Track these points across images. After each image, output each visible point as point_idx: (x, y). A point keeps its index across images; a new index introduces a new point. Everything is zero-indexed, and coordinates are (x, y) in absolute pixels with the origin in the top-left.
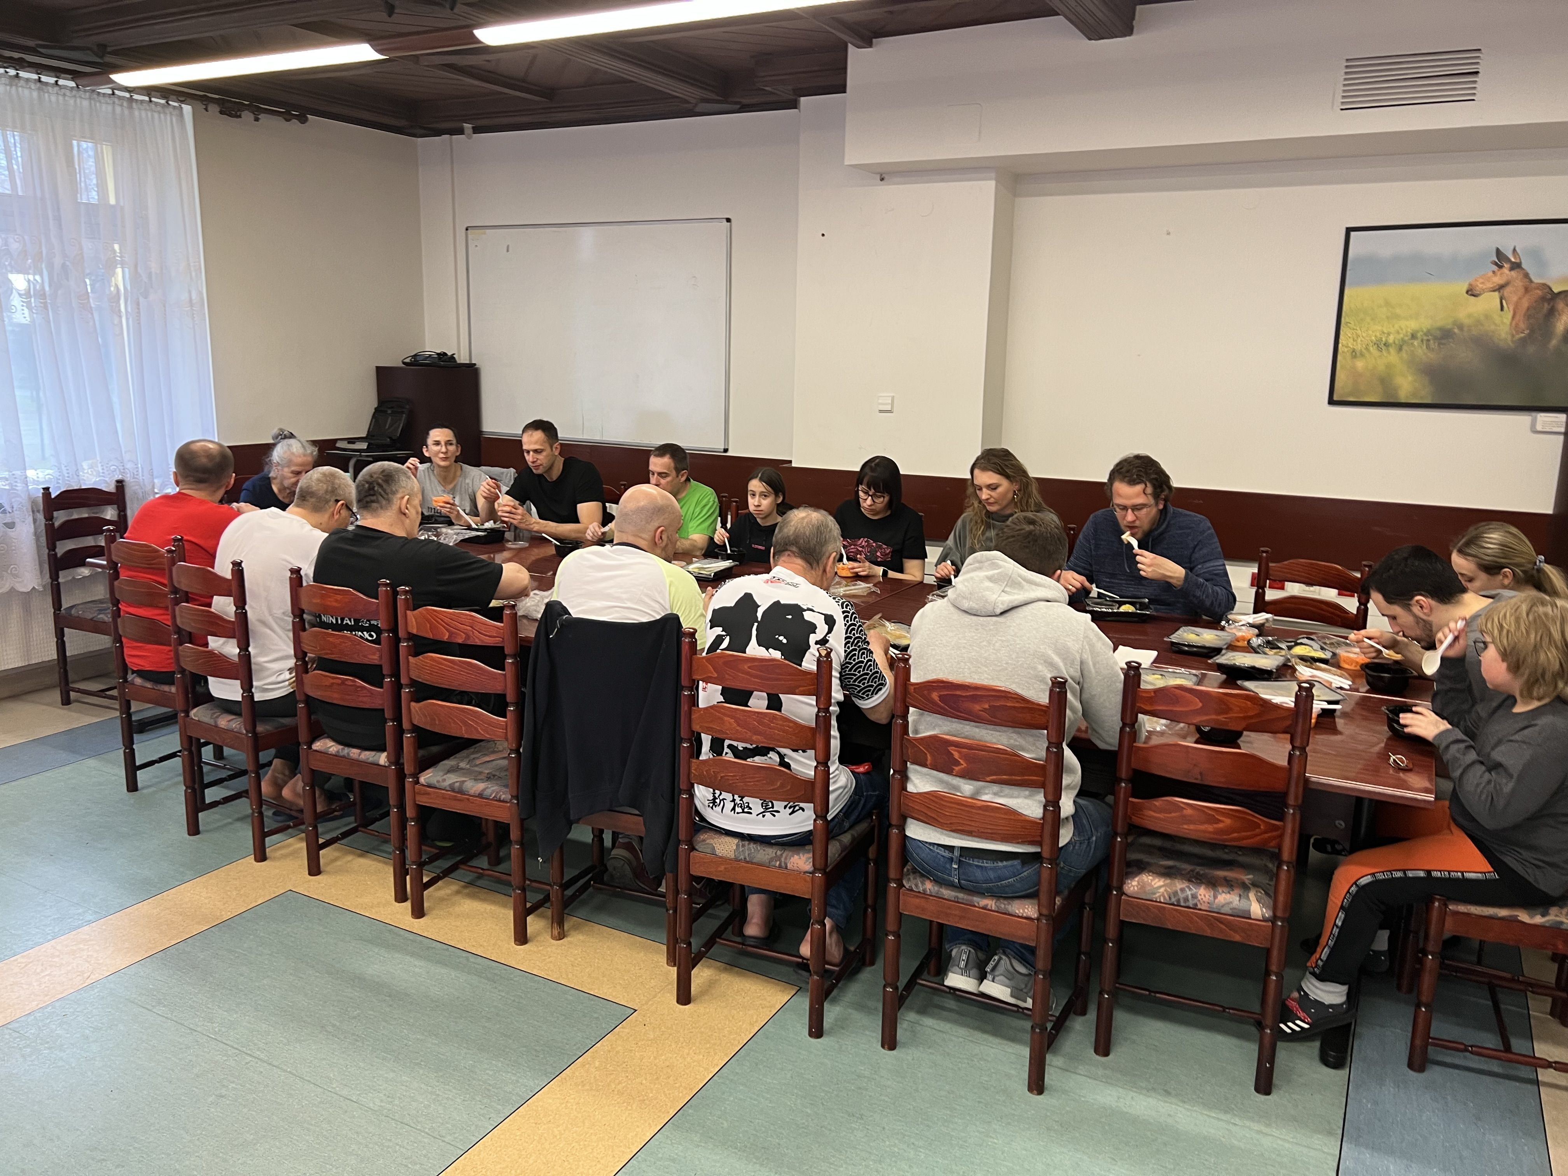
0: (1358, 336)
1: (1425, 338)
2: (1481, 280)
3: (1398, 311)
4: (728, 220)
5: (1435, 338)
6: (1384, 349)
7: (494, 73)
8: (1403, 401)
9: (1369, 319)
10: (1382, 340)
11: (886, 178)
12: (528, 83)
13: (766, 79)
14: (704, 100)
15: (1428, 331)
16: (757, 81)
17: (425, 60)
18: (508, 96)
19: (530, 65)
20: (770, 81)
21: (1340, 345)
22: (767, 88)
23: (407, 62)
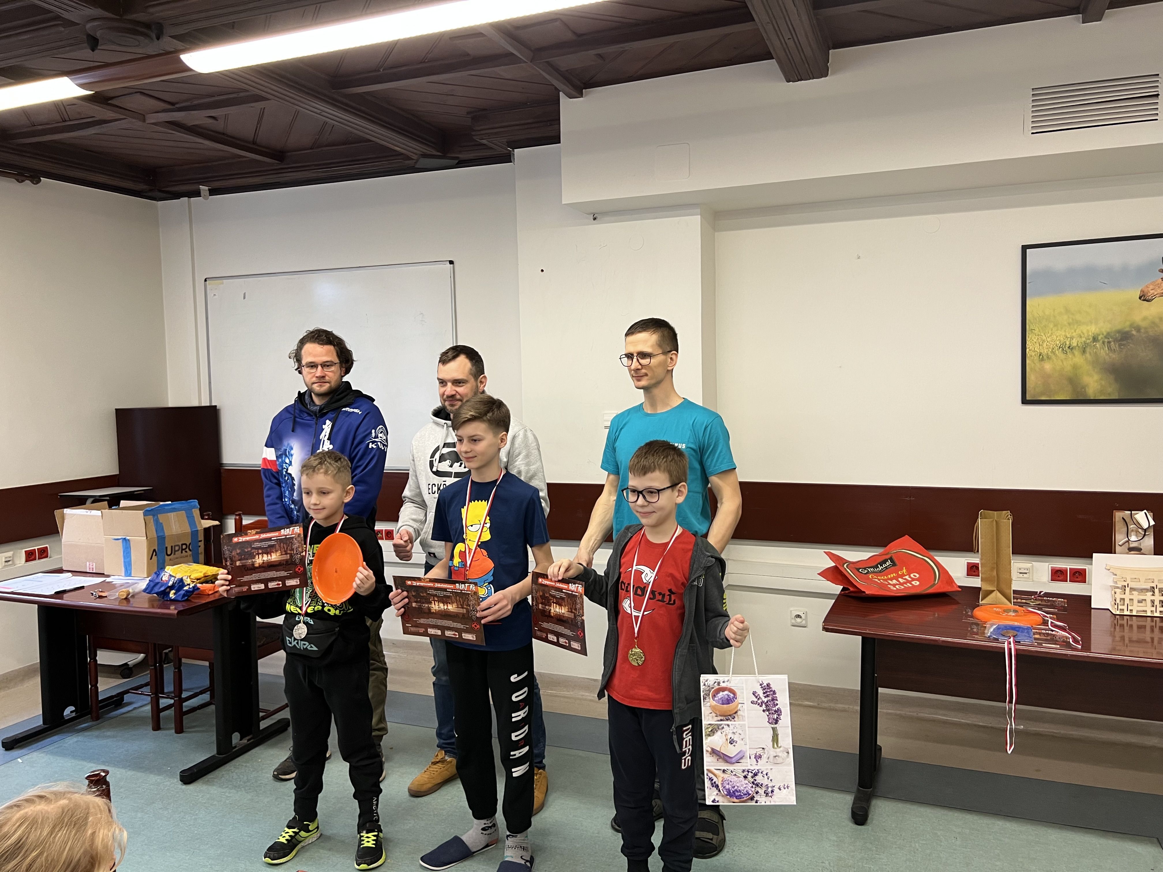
0: (1043, 341)
1: (1106, 340)
2: (1151, 287)
3: (1078, 317)
4: (451, 262)
5: (1115, 340)
6: (1068, 351)
7: (224, 134)
8: (1092, 398)
9: (1051, 326)
10: (1066, 344)
11: (598, 217)
12: (258, 146)
13: (482, 132)
14: (425, 156)
15: (1108, 334)
16: (474, 135)
17: (152, 118)
18: (241, 159)
19: (259, 126)
20: (486, 134)
21: (1027, 350)
22: (484, 142)
23: (134, 120)
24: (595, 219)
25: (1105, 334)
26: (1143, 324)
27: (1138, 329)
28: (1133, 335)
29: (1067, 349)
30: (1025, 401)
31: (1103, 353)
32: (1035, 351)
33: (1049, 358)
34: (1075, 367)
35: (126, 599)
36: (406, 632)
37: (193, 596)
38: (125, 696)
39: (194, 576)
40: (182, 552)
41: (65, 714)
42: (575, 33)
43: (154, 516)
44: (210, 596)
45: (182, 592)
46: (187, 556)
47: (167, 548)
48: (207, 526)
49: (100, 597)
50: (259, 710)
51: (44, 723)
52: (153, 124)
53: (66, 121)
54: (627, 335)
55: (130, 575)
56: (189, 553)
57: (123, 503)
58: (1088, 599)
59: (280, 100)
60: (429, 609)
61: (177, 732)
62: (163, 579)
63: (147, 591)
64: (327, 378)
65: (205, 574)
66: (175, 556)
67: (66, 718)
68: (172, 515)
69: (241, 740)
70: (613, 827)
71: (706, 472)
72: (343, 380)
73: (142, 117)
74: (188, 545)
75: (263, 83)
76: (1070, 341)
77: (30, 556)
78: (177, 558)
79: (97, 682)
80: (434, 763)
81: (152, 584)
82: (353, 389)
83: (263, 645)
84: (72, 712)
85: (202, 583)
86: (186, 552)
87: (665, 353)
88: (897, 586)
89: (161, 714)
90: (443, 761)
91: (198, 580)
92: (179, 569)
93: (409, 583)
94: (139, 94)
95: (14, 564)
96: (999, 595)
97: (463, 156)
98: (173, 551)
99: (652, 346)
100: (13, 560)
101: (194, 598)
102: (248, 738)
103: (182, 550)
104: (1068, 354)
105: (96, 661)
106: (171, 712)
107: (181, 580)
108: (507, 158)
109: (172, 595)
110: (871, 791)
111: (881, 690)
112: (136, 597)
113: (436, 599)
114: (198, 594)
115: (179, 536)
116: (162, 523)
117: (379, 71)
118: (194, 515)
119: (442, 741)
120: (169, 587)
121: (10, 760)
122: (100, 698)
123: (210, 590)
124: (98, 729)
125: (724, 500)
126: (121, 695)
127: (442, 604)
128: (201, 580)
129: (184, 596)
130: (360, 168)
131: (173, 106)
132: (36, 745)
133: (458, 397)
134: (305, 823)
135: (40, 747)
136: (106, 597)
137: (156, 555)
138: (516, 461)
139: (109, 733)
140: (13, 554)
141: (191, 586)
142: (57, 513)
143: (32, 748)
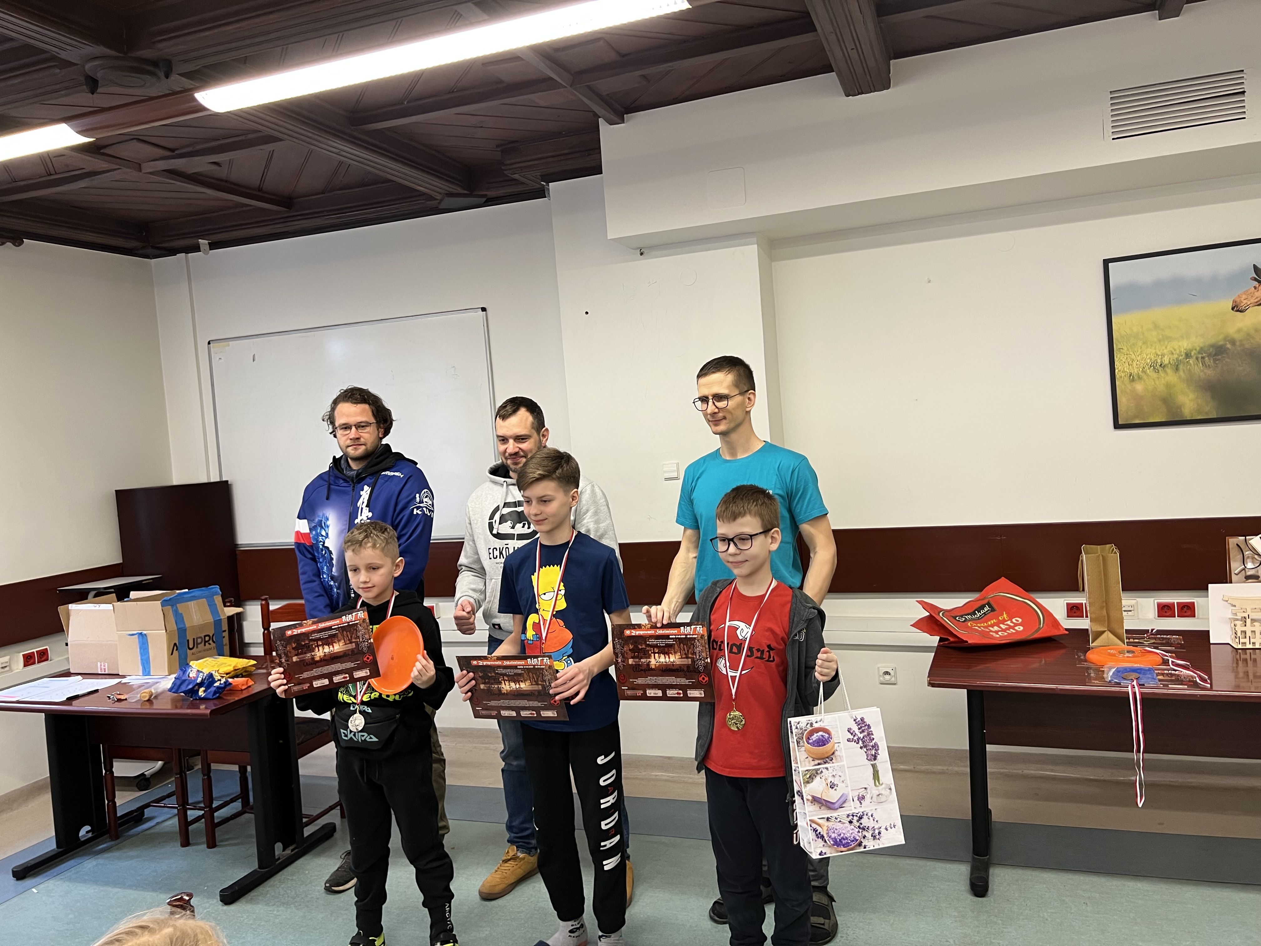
0: (1133, 360)
1: (1200, 356)
2: (1244, 297)
3: (1168, 333)
4: (484, 309)
5: (1209, 355)
6: (1160, 370)
7: (226, 181)
8: (1188, 418)
9: (1140, 343)
10: (1157, 362)
11: (645, 252)
12: (266, 193)
13: (514, 166)
14: (450, 195)
15: (1201, 349)
16: (505, 170)
17: (148, 167)
18: (244, 209)
19: (266, 170)
20: (517, 168)
21: (1116, 371)
22: (516, 176)
23: (128, 170)
24: (642, 254)
25: (1198, 349)
26: (1237, 337)
27: (1233, 342)
28: (1228, 349)
29: (1159, 367)
30: (1117, 426)
31: (1197, 369)
32: (1124, 372)
33: (1140, 378)
34: (1168, 386)
35: (149, 700)
36: (477, 715)
37: (225, 692)
38: (145, 810)
39: (223, 670)
40: (205, 645)
41: (80, 835)
42: (619, 53)
43: (172, 606)
44: (244, 692)
45: (212, 689)
46: (210, 649)
47: (188, 641)
48: (231, 614)
49: (119, 700)
50: (302, 816)
51: (58, 846)
52: (151, 173)
53: (51, 175)
54: (699, 376)
55: (149, 674)
56: (213, 645)
57: (133, 594)
58: (1206, 634)
59: (295, 140)
60: (500, 690)
61: (209, 847)
62: (191, 675)
63: (173, 690)
64: (362, 439)
65: (234, 667)
66: (199, 650)
67: (82, 840)
68: (192, 604)
69: (284, 850)
70: (711, 918)
71: (797, 519)
72: (382, 443)
73: (138, 167)
74: (211, 636)
75: (277, 121)
76: (1162, 358)
77: (29, 660)
78: (200, 652)
79: (114, 797)
80: (506, 861)
81: (178, 682)
82: (393, 451)
83: (302, 743)
84: (87, 832)
85: (232, 677)
86: (210, 644)
87: (742, 393)
88: (1000, 633)
89: (190, 828)
90: (514, 858)
91: (227, 674)
92: (205, 664)
93: (475, 663)
94: (135, 141)
95: (11, 670)
96: (1111, 636)
97: (491, 193)
98: (196, 644)
99: (728, 387)
100: (10, 666)
101: (225, 695)
102: (291, 848)
103: (205, 642)
104: (1160, 372)
105: (113, 773)
106: (201, 824)
107: (211, 676)
108: (541, 193)
109: (201, 693)
110: (988, 859)
111: (989, 748)
112: (159, 697)
113: (506, 678)
114: (230, 690)
115: (202, 627)
116: (182, 614)
117: (403, 103)
118: (216, 602)
119: (513, 835)
120: (198, 684)
121: (24, 890)
122: (118, 815)
123: (243, 685)
124: (119, 849)
125: (817, 549)
126: (141, 809)
127: (513, 683)
128: (231, 674)
129: (215, 693)
130: (378, 212)
131: (173, 152)
132: (51, 871)
133: (522, 453)
134: (370, 938)
135: (55, 874)
136: (126, 699)
137: (177, 650)
138: (584, 519)
139: (131, 853)
140: (10, 659)
141: (222, 682)
142: (61, 609)
143: (47, 876)
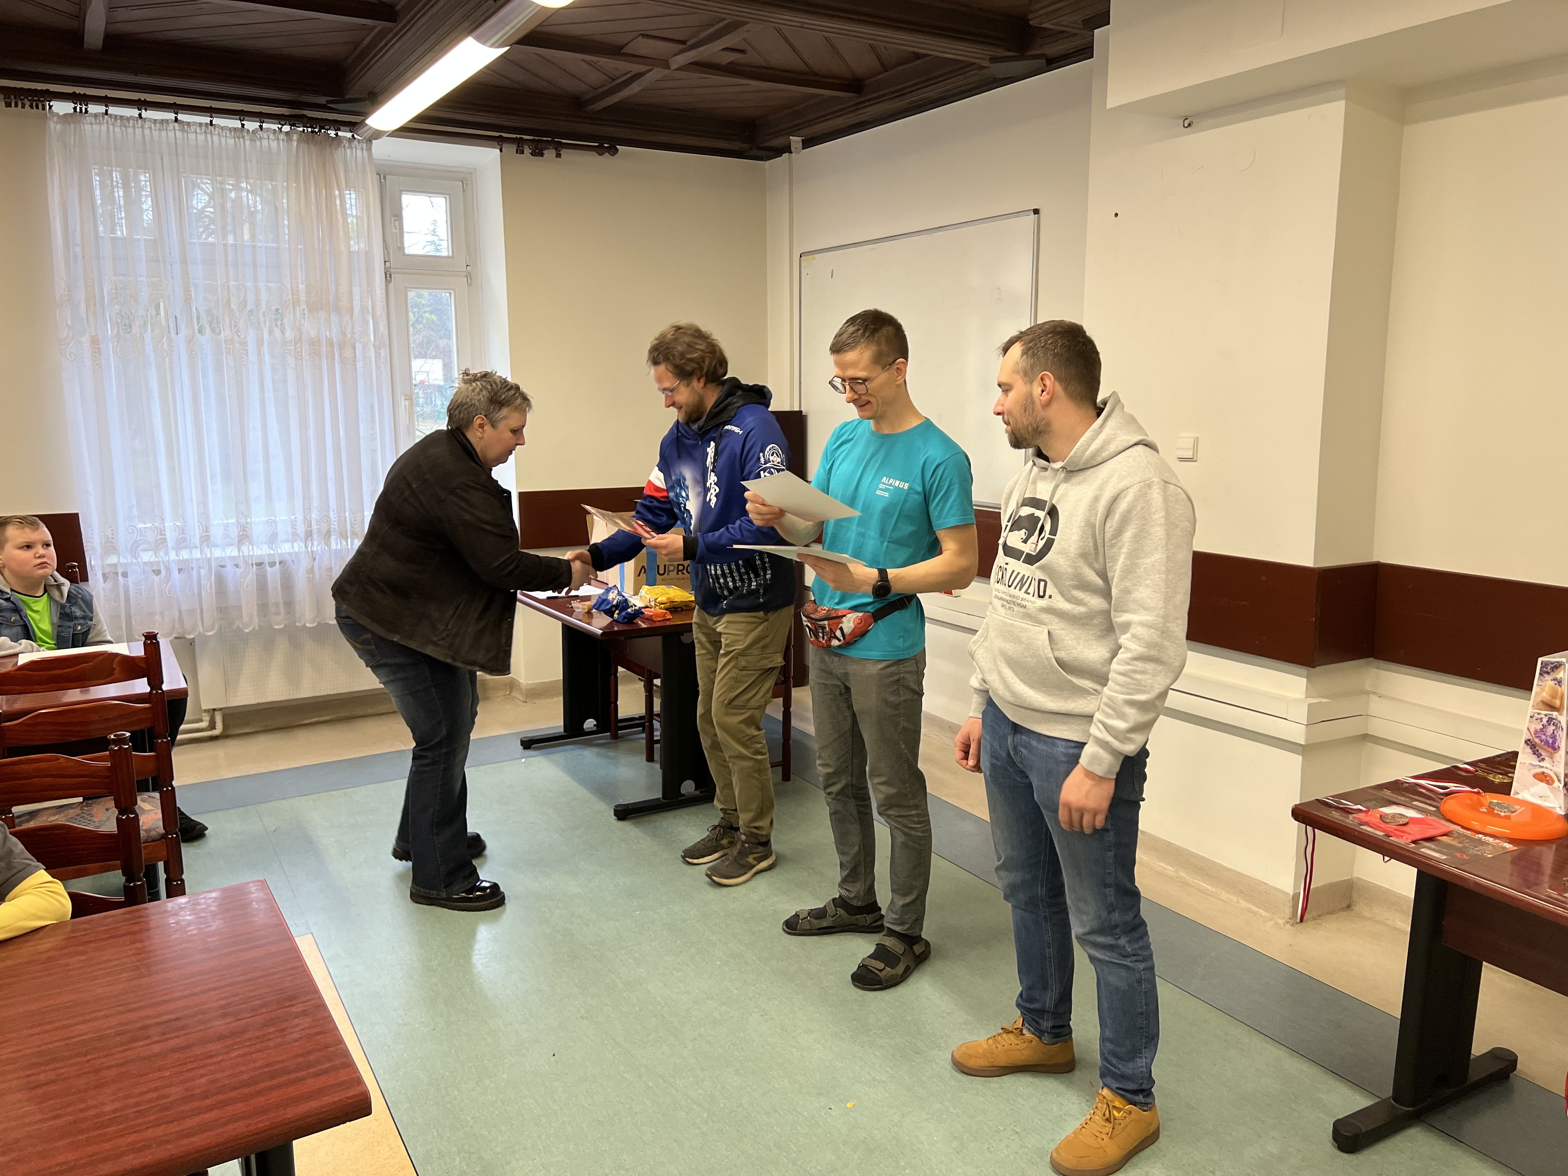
4: (1036, 211)
7: (772, 69)
11: (1194, 122)
14: (996, 60)
17: (674, 63)
24: (1188, 126)
41: (585, 725)
51: (565, 731)
52: (679, 70)
53: (614, 79)
66: (669, 577)
67: (587, 730)
69: (696, 791)
73: (664, 63)
79: (616, 700)
84: (592, 725)
85: (662, 608)
86: (683, 573)
101: (637, 620)
112: (594, 612)
114: (642, 618)
121: (518, 756)
122: (620, 717)
131: (684, 44)
141: (635, 609)
